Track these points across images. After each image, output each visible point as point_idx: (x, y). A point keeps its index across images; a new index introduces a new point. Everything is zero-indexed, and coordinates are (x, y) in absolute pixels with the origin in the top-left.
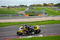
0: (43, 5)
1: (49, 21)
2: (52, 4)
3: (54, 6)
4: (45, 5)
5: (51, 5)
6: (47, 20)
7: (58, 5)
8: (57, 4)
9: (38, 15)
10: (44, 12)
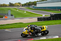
0: (9, 5)
1: (16, 24)
2: (19, 3)
3: (22, 6)
4: (11, 5)
5: (18, 5)
6: (13, 23)
7: (27, 4)
8: (25, 4)
9: (3, 18)
10: (10, 13)
